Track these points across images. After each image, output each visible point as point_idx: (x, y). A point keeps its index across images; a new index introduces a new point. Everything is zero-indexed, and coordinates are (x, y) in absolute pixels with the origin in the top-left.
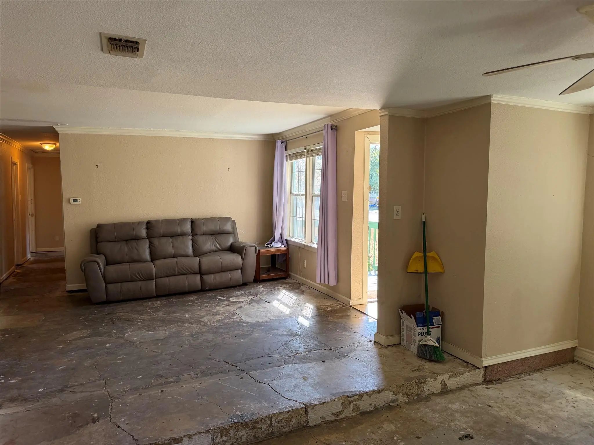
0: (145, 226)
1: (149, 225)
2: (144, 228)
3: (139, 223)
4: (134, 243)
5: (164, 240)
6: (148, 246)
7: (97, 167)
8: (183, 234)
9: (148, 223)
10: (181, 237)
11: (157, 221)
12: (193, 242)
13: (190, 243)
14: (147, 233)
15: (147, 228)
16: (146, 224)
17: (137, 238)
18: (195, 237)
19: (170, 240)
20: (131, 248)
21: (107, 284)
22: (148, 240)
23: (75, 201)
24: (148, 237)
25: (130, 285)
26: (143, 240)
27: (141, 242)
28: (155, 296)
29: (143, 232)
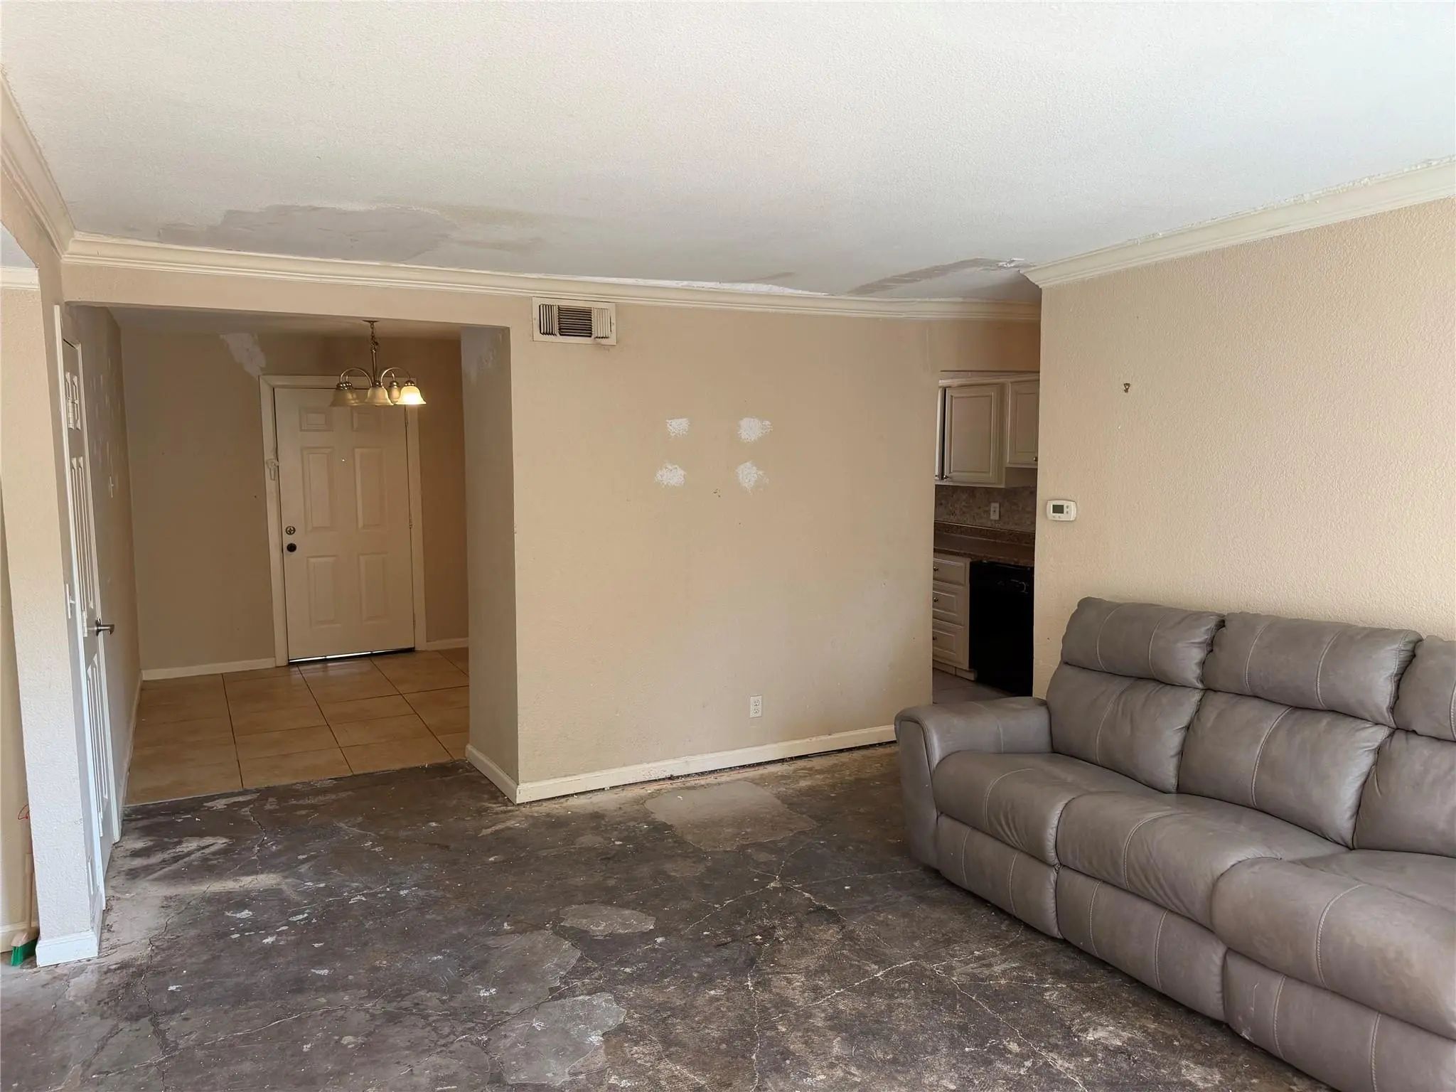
0: (1202, 634)
1: (1221, 630)
2: (1198, 640)
3: (1186, 617)
4: (1141, 694)
5: (1249, 710)
6: (1185, 721)
7: (1126, 391)
8: (1344, 712)
9: (1222, 624)
10: (1325, 720)
11: (1248, 621)
12: (1376, 763)
13: (1362, 763)
14: (1203, 664)
15: (1211, 646)
16: (1212, 622)
17: (1160, 679)
18: (1400, 738)
19: (1270, 721)
20: (1120, 714)
21: (942, 813)
22: (1196, 696)
23: (1058, 509)
24: (1202, 682)
25: (988, 849)
26: (1180, 692)
27: (1167, 696)
28: (1060, 936)
29: (1190, 660)
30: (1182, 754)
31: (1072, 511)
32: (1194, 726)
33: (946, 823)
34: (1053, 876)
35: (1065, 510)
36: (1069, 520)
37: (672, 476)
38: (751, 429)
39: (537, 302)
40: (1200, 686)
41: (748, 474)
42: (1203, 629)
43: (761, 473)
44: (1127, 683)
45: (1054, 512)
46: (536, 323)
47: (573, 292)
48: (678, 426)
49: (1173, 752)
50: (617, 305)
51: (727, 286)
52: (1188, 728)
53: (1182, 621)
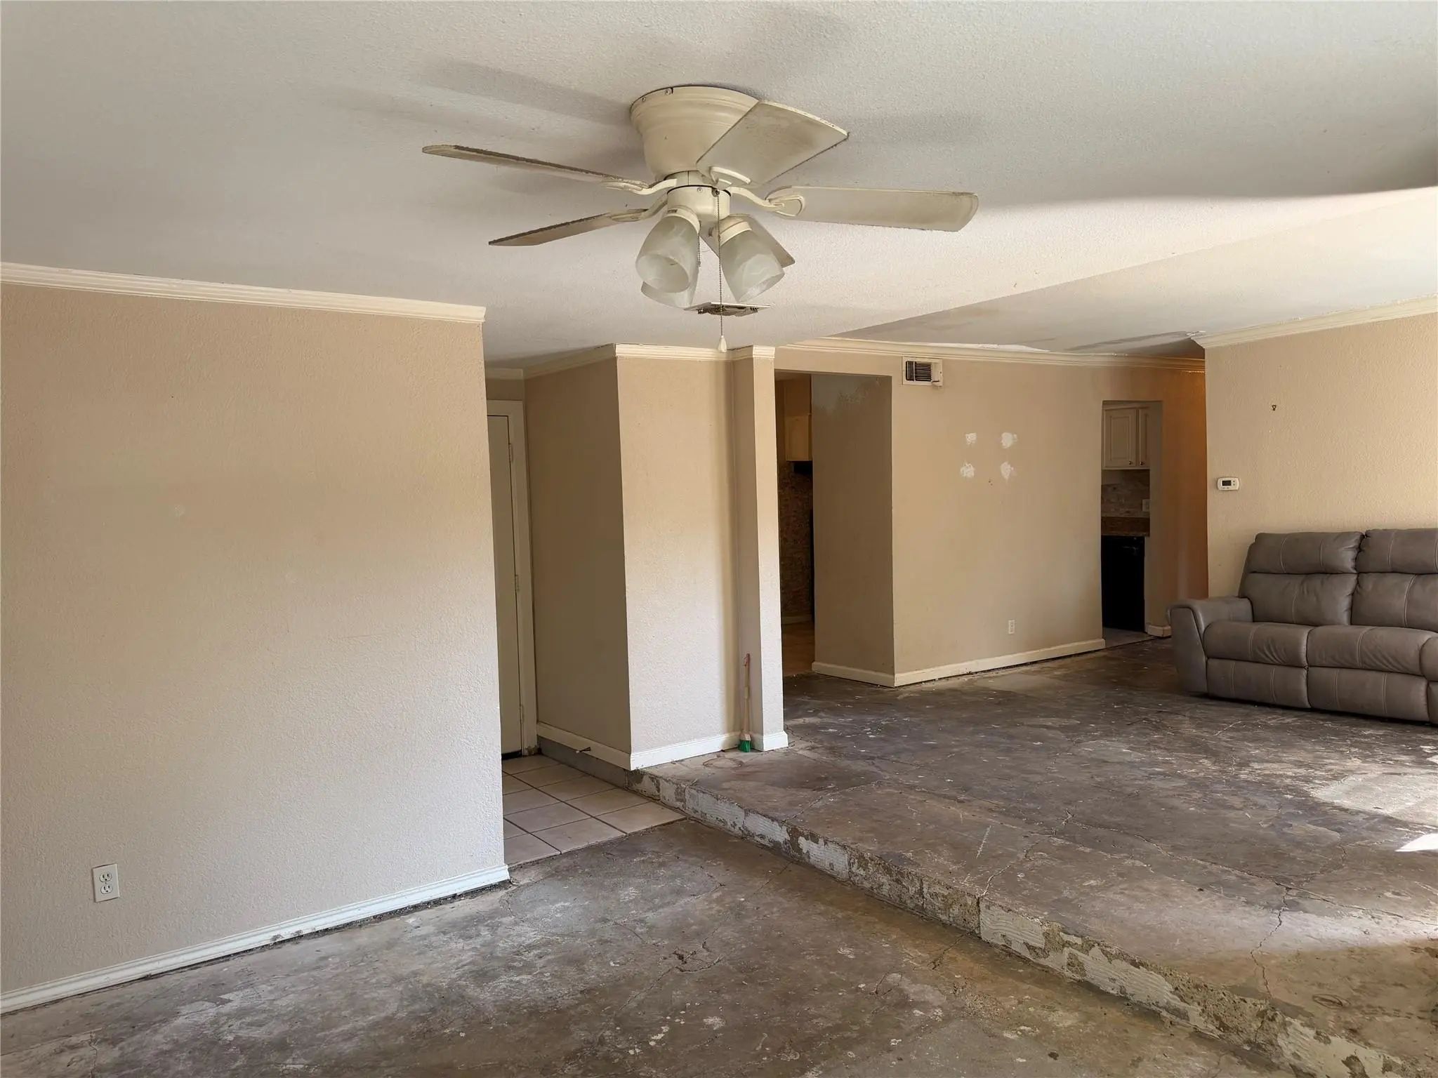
0: (1353, 543)
1: (1365, 540)
2: (1351, 546)
3: (1342, 536)
4: (1316, 582)
5: (1391, 580)
6: (1349, 590)
7: (1274, 409)
9: (1364, 537)
11: (1386, 534)
14: (1356, 559)
15: (1360, 549)
16: (1358, 537)
17: (1329, 571)
19: (1407, 582)
20: (1306, 592)
21: (1208, 658)
22: (1355, 577)
23: (1227, 483)
24: (1355, 569)
25: (1252, 670)
26: (1342, 576)
27: (1335, 580)
28: (1309, 706)
29: (1347, 558)
30: (1352, 609)
31: (1236, 484)
32: (1357, 591)
33: (1214, 663)
34: (1305, 672)
35: (1232, 483)
36: (1237, 489)
37: (968, 471)
38: (1008, 440)
39: (905, 360)
40: (1355, 572)
41: (1006, 470)
42: (1353, 540)
43: (1012, 469)
44: (1301, 578)
45: (1223, 485)
46: (904, 373)
47: (920, 352)
48: (971, 437)
49: (1345, 609)
50: (944, 361)
51: (1002, 347)
52: (1353, 594)
53: (1337, 537)
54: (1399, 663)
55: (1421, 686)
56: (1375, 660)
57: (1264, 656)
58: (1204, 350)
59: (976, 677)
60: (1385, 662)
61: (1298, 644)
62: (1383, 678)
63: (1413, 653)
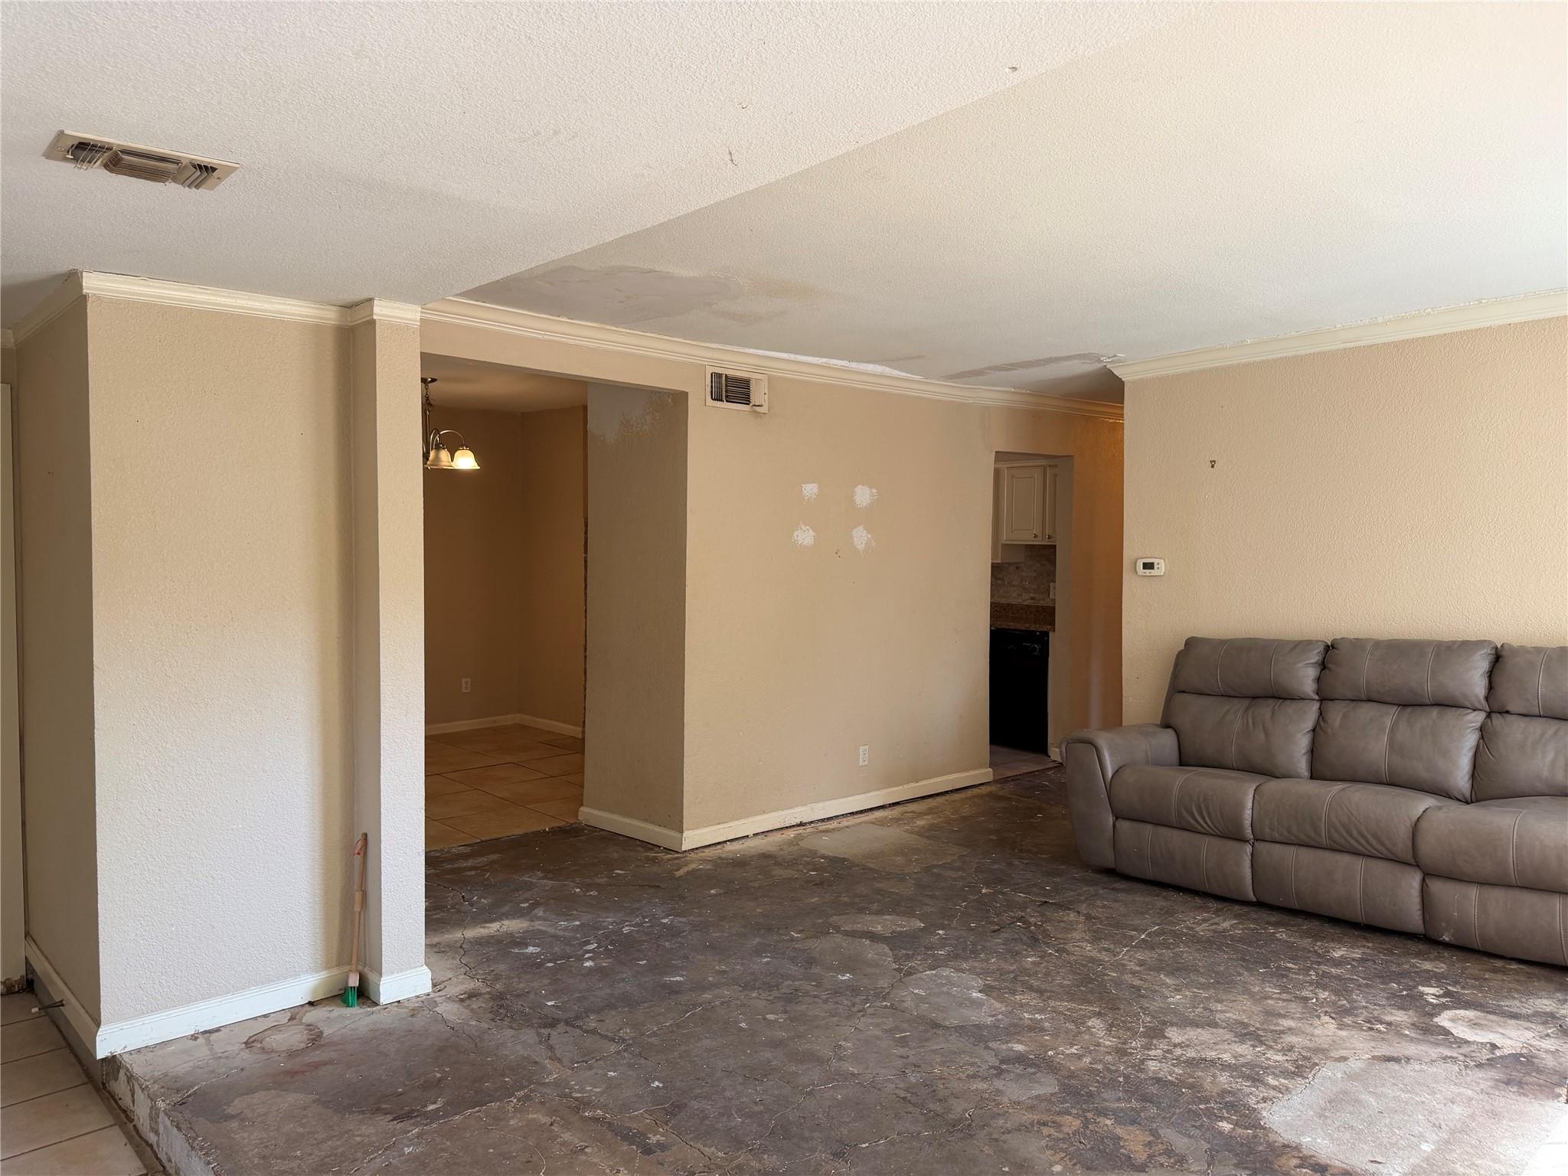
0: (1315, 657)
1: (1330, 654)
2: (1311, 661)
3: (1300, 646)
4: (1265, 710)
5: (1367, 712)
6: (1309, 724)
7: (1213, 466)
8: (1448, 704)
9: (1330, 648)
10: (1434, 712)
11: (1358, 644)
12: (1482, 737)
13: (1471, 740)
14: (1318, 680)
15: (1323, 665)
16: (1321, 648)
17: (1281, 695)
18: (1497, 720)
19: (1389, 716)
20: (1251, 725)
21: (1117, 818)
22: (1316, 706)
23: (1148, 566)
24: (1318, 694)
25: (1176, 840)
26: (1301, 704)
27: (1290, 708)
28: (1254, 899)
29: (1306, 677)
30: (1313, 751)
31: (1161, 568)
32: (1321, 727)
35: (1156, 566)
36: (1162, 574)
37: (805, 536)
38: (863, 496)
39: (710, 370)
40: (1317, 697)
41: (861, 537)
42: (1315, 652)
43: (869, 536)
44: (1247, 702)
45: (1144, 568)
46: (708, 389)
47: (736, 362)
48: (810, 489)
49: (1303, 751)
50: (770, 379)
51: (854, 365)
52: (1314, 730)
53: (1295, 647)
54: (1382, 844)
55: (1414, 880)
56: (1349, 838)
57: (1193, 822)
58: (1123, 382)
59: (809, 829)
60: (1363, 841)
61: (1240, 806)
62: (1359, 864)
63: (1403, 832)
